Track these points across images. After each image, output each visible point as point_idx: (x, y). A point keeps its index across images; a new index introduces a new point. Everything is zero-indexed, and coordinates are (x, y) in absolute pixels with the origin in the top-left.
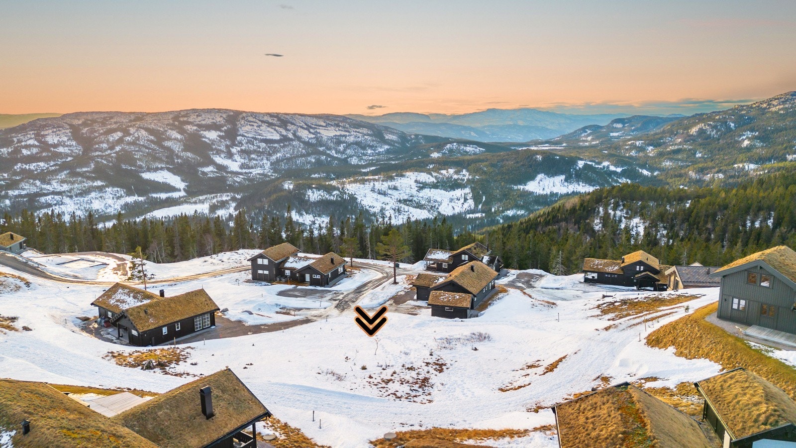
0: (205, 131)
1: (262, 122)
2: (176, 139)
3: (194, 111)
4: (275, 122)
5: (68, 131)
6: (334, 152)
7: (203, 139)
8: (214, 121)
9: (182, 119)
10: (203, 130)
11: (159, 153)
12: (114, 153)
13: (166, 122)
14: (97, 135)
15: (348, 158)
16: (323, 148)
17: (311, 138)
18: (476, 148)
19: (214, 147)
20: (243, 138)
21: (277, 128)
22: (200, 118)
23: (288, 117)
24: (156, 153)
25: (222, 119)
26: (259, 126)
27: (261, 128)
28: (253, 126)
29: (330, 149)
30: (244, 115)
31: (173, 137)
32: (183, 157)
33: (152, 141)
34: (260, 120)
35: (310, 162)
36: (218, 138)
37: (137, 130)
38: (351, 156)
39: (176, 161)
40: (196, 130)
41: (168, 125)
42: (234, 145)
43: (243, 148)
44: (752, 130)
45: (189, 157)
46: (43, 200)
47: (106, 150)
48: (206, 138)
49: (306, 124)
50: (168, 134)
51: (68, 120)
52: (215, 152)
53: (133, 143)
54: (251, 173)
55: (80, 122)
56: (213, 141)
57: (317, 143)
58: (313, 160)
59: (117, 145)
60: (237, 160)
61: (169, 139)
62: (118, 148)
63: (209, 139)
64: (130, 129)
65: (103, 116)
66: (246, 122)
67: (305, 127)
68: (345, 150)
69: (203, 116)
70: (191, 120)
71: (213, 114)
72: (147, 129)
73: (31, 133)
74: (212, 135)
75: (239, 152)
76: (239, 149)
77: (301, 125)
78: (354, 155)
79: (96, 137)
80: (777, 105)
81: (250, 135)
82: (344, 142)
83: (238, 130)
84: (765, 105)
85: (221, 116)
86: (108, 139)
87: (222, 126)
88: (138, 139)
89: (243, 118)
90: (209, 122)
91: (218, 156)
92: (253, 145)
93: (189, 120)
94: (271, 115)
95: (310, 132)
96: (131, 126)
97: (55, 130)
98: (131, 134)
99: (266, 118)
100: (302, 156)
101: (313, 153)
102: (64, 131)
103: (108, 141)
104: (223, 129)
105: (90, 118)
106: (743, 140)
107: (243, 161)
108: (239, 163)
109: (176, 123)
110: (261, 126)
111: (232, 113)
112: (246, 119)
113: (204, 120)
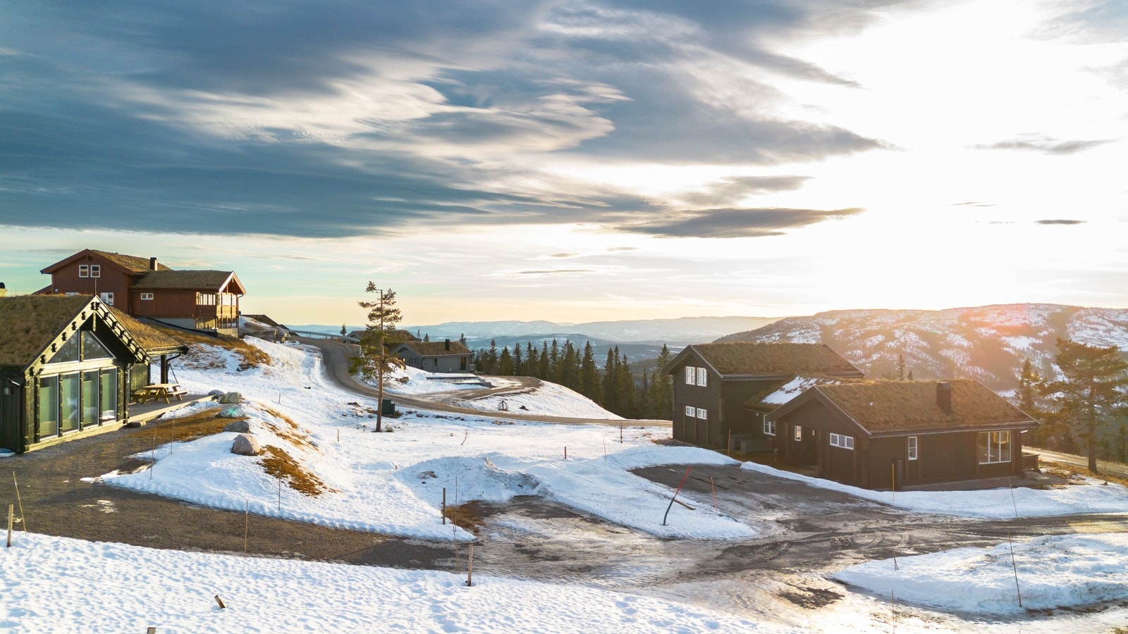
0: (1009, 336)
1: (1116, 323)
2: (961, 347)
3: (994, 307)
5: (818, 333)
7: (1005, 349)
8: (1027, 322)
9: (973, 319)
10: (1006, 336)
11: (931, 366)
12: (869, 363)
13: (948, 323)
14: (852, 338)
19: (1022, 360)
22: (1002, 318)
24: (928, 366)
25: (1040, 319)
26: (1108, 331)
27: (1113, 334)
28: (1097, 329)
30: (1082, 312)
31: (956, 343)
32: (969, 372)
33: (923, 349)
34: (1110, 321)
36: (1031, 348)
37: (904, 333)
40: (994, 335)
41: (950, 326)
45: (977, 373)
47: (861, 358)
48: (1008, 346)
50: (948, 339)
51: (820, 320)
53: (897, 350)
55: (834, 323)
56: (1021, 353)
59: (875, 353)
61: (950, 346)
62: (875, 357)
63: (1014, 349)
64: (896, 331)
65: (863, 315)
66: (1084, 324)
69: (1009, 314)
70: (987, 320)
71: (1026, 312)
72: (918, 333)
73: (777, 334)
74: (1023, 343)
79: (850, 341)
85: (1039, 315)
86: (865, 345)
87: (1040, 329)
88: (904, 344)
89: (1079, 318)
90: (1017, 322)
93: (985, 321)
96: (897, 328)
97: (803, 331)
98: (895, 338)
99: (1123, 318)
102: (813, 333)
103: (864, 346)
104: (1041, 334)
105: (846, 317)
109: (964, 324)
110: (1113, 330)
111: (1060, 311)
112: (1084, 318)
113: (1009, 320)
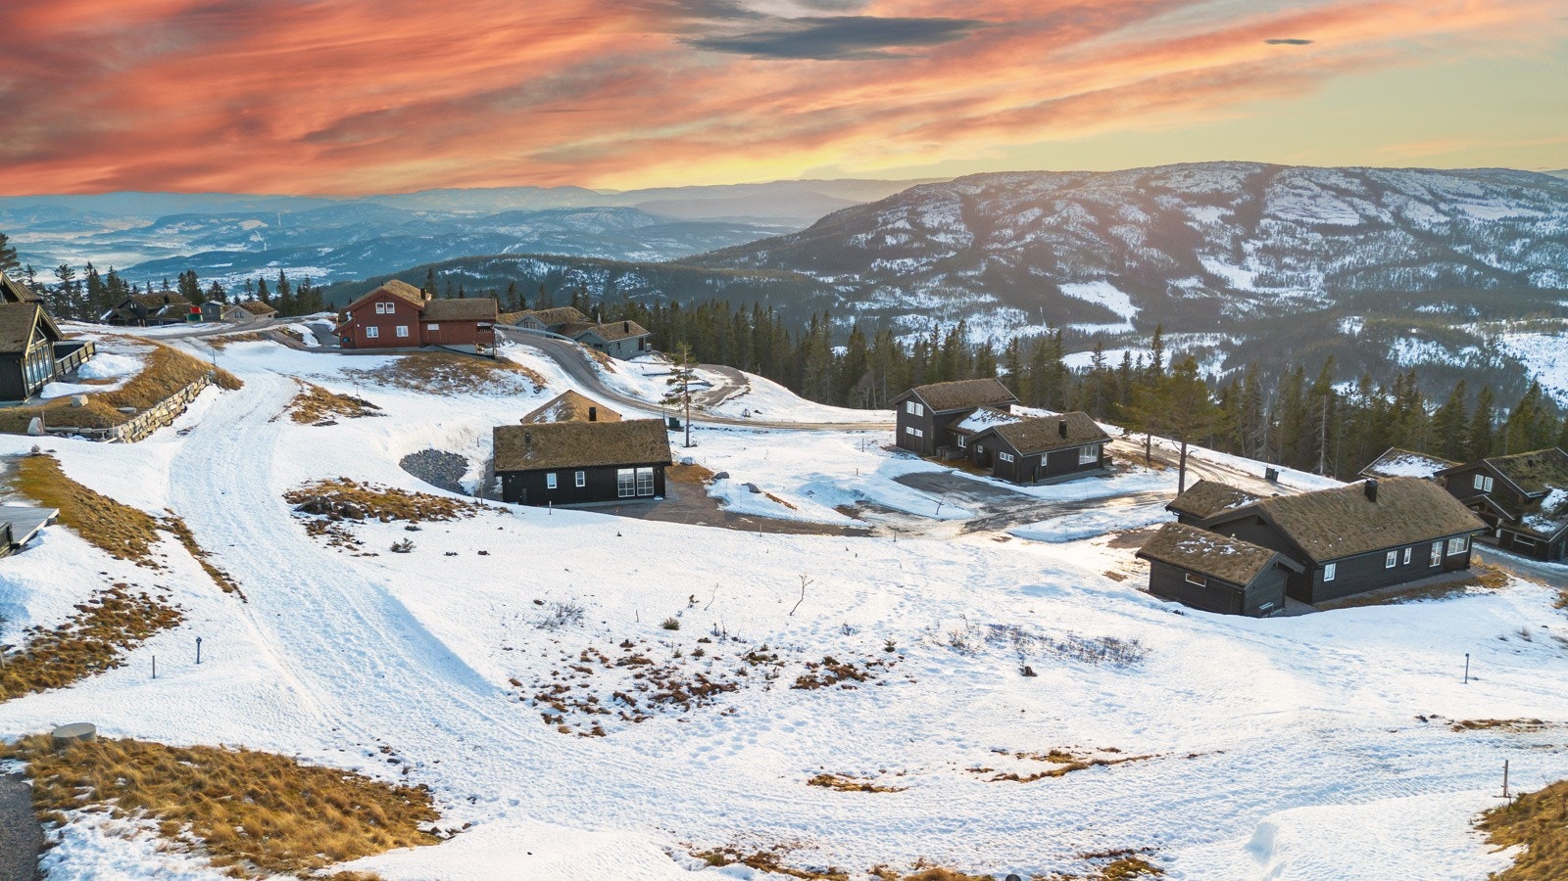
0: (1195, 206)
1: (1324, 187)
2: (1135, 222)
3: (1182, 167)
4: (1353, 188)
5: (957, 206)
6: (1493, 256)
7: (1189, 224)
8: (1219, 187)
9: (1153, 184)
10: (1191, 206)
11: (1098, 248)
12: (1021, 246)
13: (1123, 189)
14: (1001, 213)
15: (1529, 272)
16: (1465, 247)
17: (1439, 224)
19: (1208, 239)
20: (1273, 223)
21: (1356, 200)
22: (1190, 181)
23: (1388, 176)
24: (1094, 248)
25: (1234, 182)
26: (1314, 197)
27: (1319, 200)
28: (1300, 195)
29: (1484, 249)
30: (1286, 173)
31: (1130, 218)
32: (1142, 256)
33: (1090, 226)
34: (1317, 185)
35: (1424, 278)
36: (1220, 221)
37: (1067, 205)
38: (1540, 269)
39: (1127, 264)
40: (1178, 205)
41: (1125, 194)
42: (1250, 235)
43: (1270, 242)
45: (1153, 257)
46: (900, 320)
47: (1010, 240)
48: (1193, 220)
49: (1431, 192)
50: (1121, 211)
51: (961, 188)
52: (1207, 250)
53: (1056, 229)
54: (1277, 295)
55: (979, 191)
56: (1208, 228)
57: (1451, 235)
58: (1433, 275)
59: (1029, 232)
60: (1252, 267)
61: (1123, 221)
62: (1029, 238)
63: (1200, 223)
64: (1057, 202)
65: (1016, 179)
66: (1286, 189)
67: (1428, 197)
68: (1525, 252)
69: (1197, 177)
70: (1171, 185)
71: (1218, 173)
72: (1085, 203)
73: (905, 208)
74: (1209, 215)
75: (1258, 250)
76: (1260, 244)
77: (1418, 194)
78: (1548, 267)
79: (997, 218)
81: (1291, 217)
82: (1526, 235)
83: (1266, 205)
85: (1234, 177)
86: (1017, 221)
87: (1232, 196)
88: (1066, 220)
89: (1282, 180)
90: (1206, 188)
91: (1212, 258)
92: (1294, 236)
93: (1168, 185)
94: (1347, 173)
95: (1438, 210)
96: (1059, 197)
97: (938, 204)
98: (1055, 212)
99: (1333, 180)
100: (1408, 262)
101: (1434, 259)
102: (951, 206)
103: (1016, 224)
104: (1234, 203)
105: (995, 182)
107: (1263, 269)
108: (1254, 275)
109: (1142, 191)
110: (1320, 196)
111: (1259, 171)
112: (1288, 181)
113: (1197, 185)
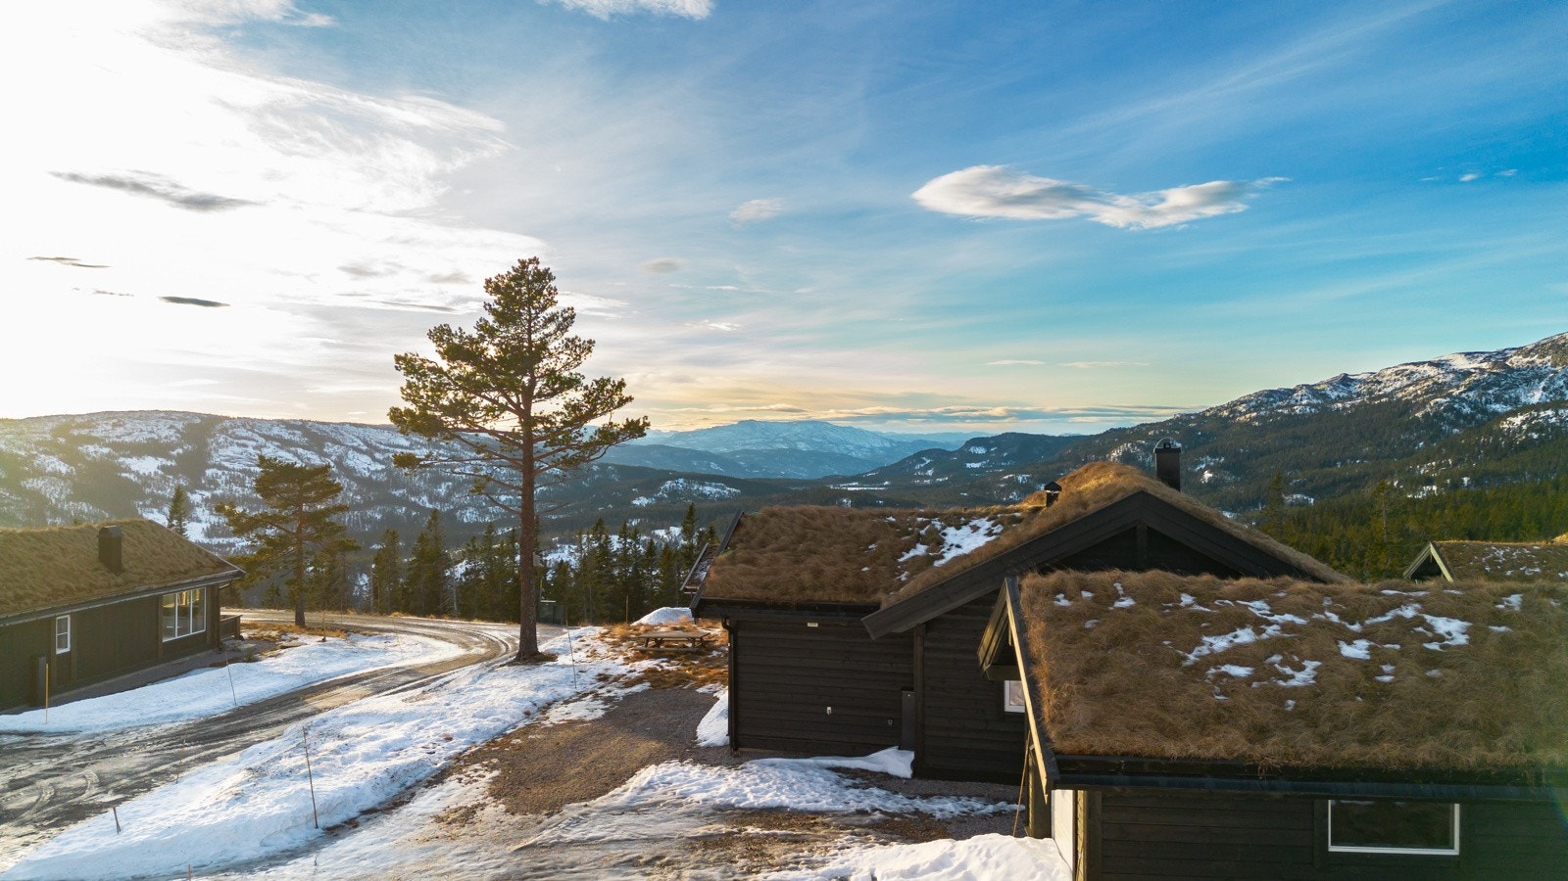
0: (129, 456)
1: (268, 438)
2: (56, 474)
3: (109, 415)
4: (296, 439)
6: (425, 498)
7: (124, 475)
8: (155, 436)
9: (76, 433)
10: (124, 456)
13: (37, 438)
15: (455, 510)
16: (401, 492)
17: (377, 471)
18: (723, 489)
19: (148, 490)
20: (220, 473)
21: (300, 450)
22: (119, 431)
23: (324, 428)
25: (172, 432)
26: (258, 447)
27: (264, 450)
28: (245, 446)
29: (417, 492)
30: (227, 424)
31: (49, 469)
32: (69, 511)
34: (260, 435)
35: (371, 520)
36: (160, 472)
38: (464, 507)
39: (49, 521)
40: (108, 455)
41: (38, 444)
42: (196, 486)
43: (218, 492)
44: (1214, 454)
45: (82, 512)
48: (129, 471)
49: (366, 443)
50: (36, 462)
52: (148, 502)
54: (233, 545)
56: (146, 480)
57: (388, 482)
58: (379, 517)
60: (203, 518)
61: (40, 473)
63: (137, 474)
66: (230, 439)
67: (365, 448)
68: (449, 494)
69: (129, 426)
70: (98, 433)
71: (153, 422)
74: (148, 465)
75: (206, 500)
76: (208, 494)
77: (355, 444)
78: (469, 505)
80: (1245, 413)
81: (237, 466)
82: (448, 479)
83: (210, 456)
84: (1226, 413)
85: (171, 427)
87: (172, 446)
89: (224, 431)
90: (141, 437)
91: (155, 510)
92: (243, 486)
93: (94, 434)
94: (288, 425)
95: (374, 460)
99: (276, 431)
100: (357, 507)
101: (378, 502)
104: (174, 453)
106: (1202, 471)
107: (214, 519)
108: (205, 526)
109: (62, 440)
110: (265, 446)
111: (199, 421)
112: (230, 432)
113: (130, 434)
